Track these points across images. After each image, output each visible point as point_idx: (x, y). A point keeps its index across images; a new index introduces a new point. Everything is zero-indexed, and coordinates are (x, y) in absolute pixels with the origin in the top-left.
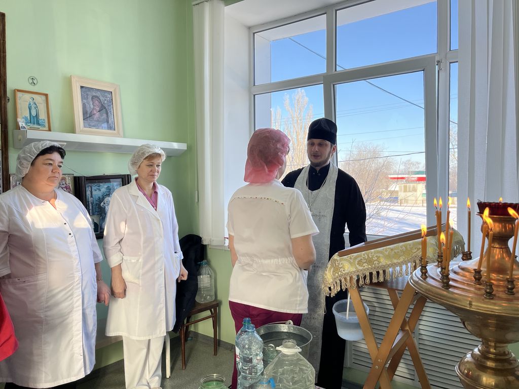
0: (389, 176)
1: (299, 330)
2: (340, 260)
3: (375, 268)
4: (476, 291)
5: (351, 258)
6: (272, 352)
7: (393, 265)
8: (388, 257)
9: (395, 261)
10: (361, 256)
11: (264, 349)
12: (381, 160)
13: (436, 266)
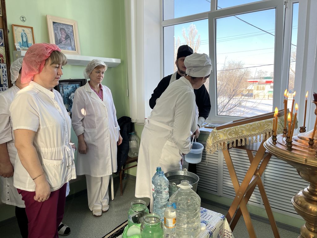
0: (248, 80)
1: (191, 174)
2: (218, 132)
3: (239, 137)
4: (310, 153)
5: (224, 131)
6: (174, 187)
7: (252, 135)
8: (248, 130)
9: (253, 133)
10: (231, 129)
11: (169, 186)
12: (243, 70)
13: (282, 136)
